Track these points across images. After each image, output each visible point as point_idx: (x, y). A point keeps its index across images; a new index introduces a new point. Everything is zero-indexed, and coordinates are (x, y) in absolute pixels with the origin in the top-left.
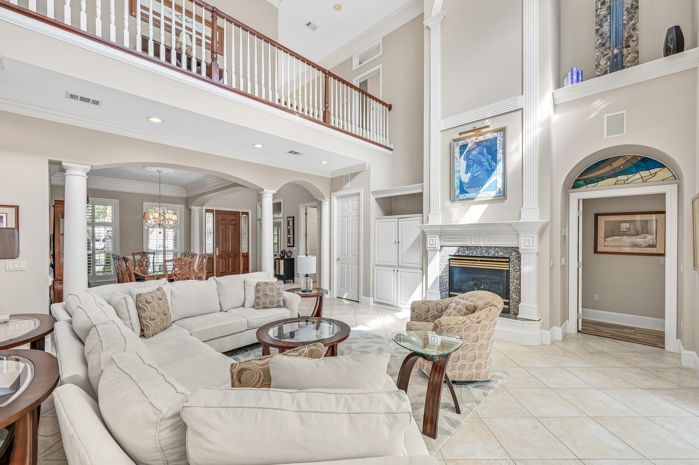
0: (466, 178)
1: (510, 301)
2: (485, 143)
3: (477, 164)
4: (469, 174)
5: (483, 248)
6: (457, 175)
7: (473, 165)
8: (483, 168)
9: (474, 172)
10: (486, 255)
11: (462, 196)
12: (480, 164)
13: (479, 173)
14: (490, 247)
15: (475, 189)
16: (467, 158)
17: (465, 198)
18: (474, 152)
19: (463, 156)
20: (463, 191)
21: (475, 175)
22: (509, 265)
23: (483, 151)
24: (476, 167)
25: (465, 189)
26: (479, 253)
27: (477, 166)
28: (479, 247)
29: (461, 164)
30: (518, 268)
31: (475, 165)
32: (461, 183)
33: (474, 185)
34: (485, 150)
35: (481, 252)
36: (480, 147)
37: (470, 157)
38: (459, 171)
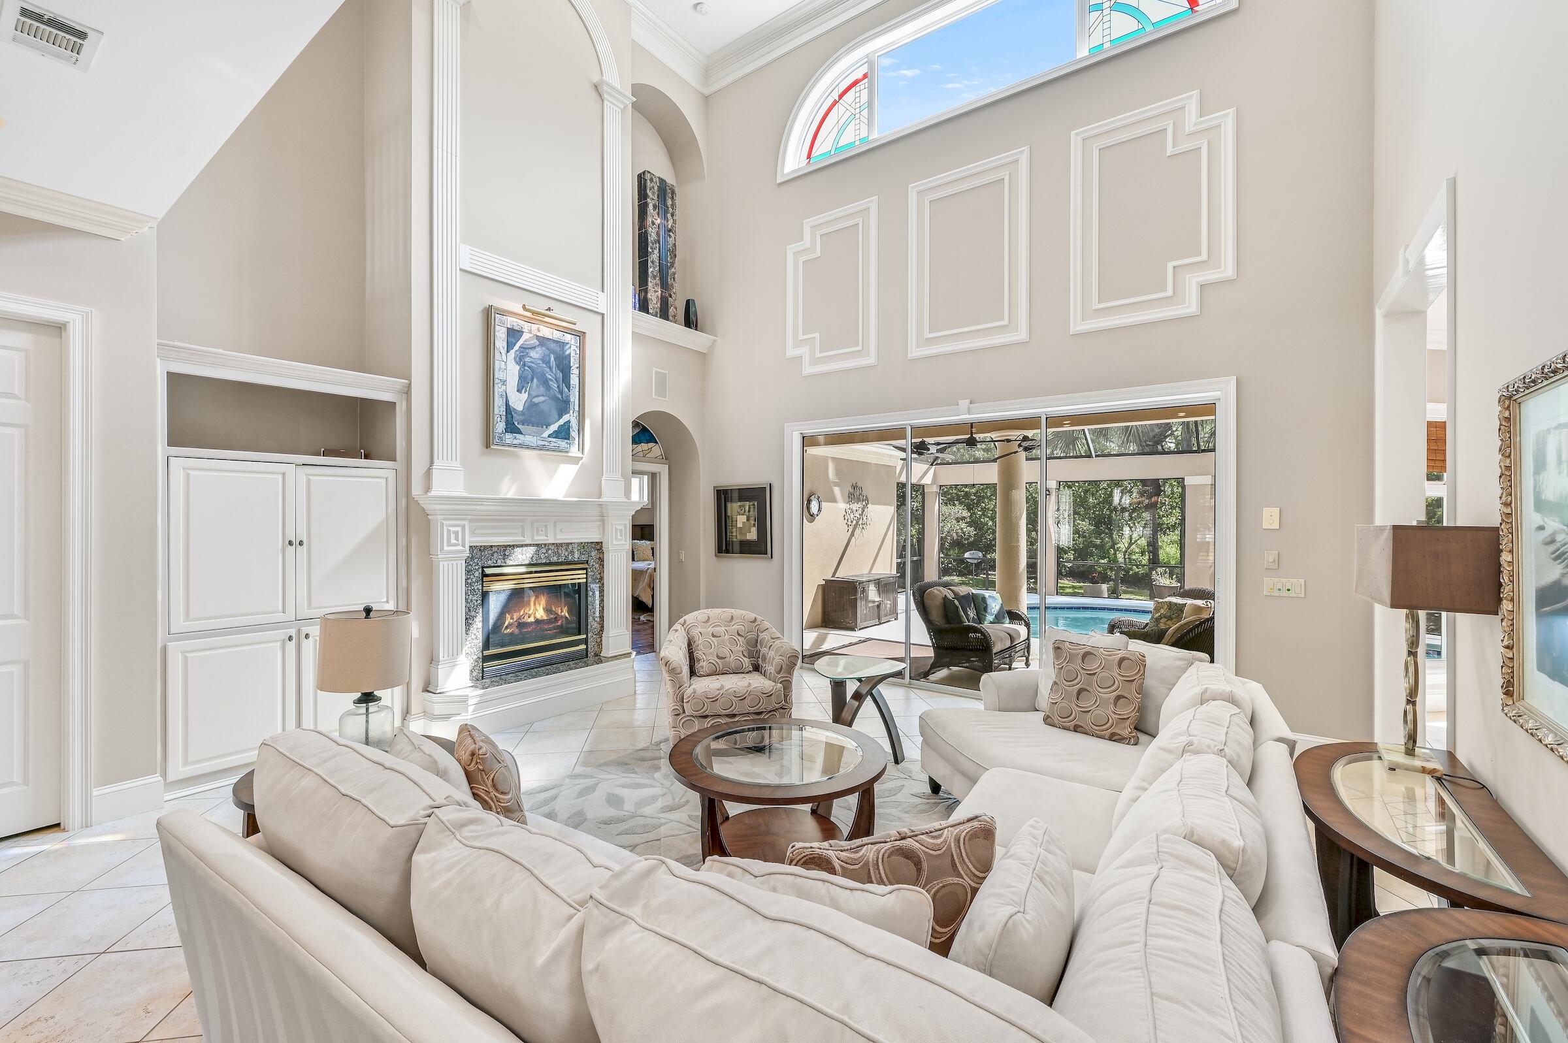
0: (518, 401)
1: (589, 635)
2: (553, 346)
3: (538, 380)
4: (525, 396)
5: (550, 547)
6: (498, 389)
7: (532, 380)
8: (549, 391)
9: (534, 393)
10: (555, 559)
11: (509, 438)
12: (545, 382)
13: (542, 399)
14: (561, 544)
15: (535, 429)
16: (520, 360)
17: (515, 442)
18: (533, 354)
19: (512, 352)
20: (511, 428)
21: (536, 400)
22: (587, 574)
23: (550, 360)
24: (538, 386)
25: (516, 423)
26: (542, 556)
27: (538, 383)
28: (543, 546)
29: (508, 370)
30: (599, 577)
31: (535, 380)
32: (508, 409)
33: (533, 419)
34: (552, 359)
35: (546, 555)
36: (544, 348)
37: (527, 359)
38: (504, 383)
